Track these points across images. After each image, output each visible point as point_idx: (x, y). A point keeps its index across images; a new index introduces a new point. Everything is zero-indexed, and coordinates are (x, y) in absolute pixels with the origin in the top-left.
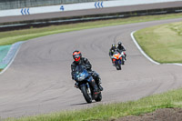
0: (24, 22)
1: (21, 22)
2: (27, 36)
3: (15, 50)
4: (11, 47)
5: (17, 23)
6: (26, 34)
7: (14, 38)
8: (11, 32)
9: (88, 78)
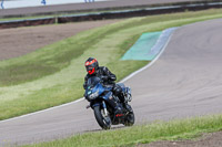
0: (178, 4)
1: (174, 4)
2: (182, 20)
3: (165, 38)
4: (162, 34)
5: (168, 5)
6: (179, 18)
7: (165, 23)
8: (162, 16)
9: (103, 94)
